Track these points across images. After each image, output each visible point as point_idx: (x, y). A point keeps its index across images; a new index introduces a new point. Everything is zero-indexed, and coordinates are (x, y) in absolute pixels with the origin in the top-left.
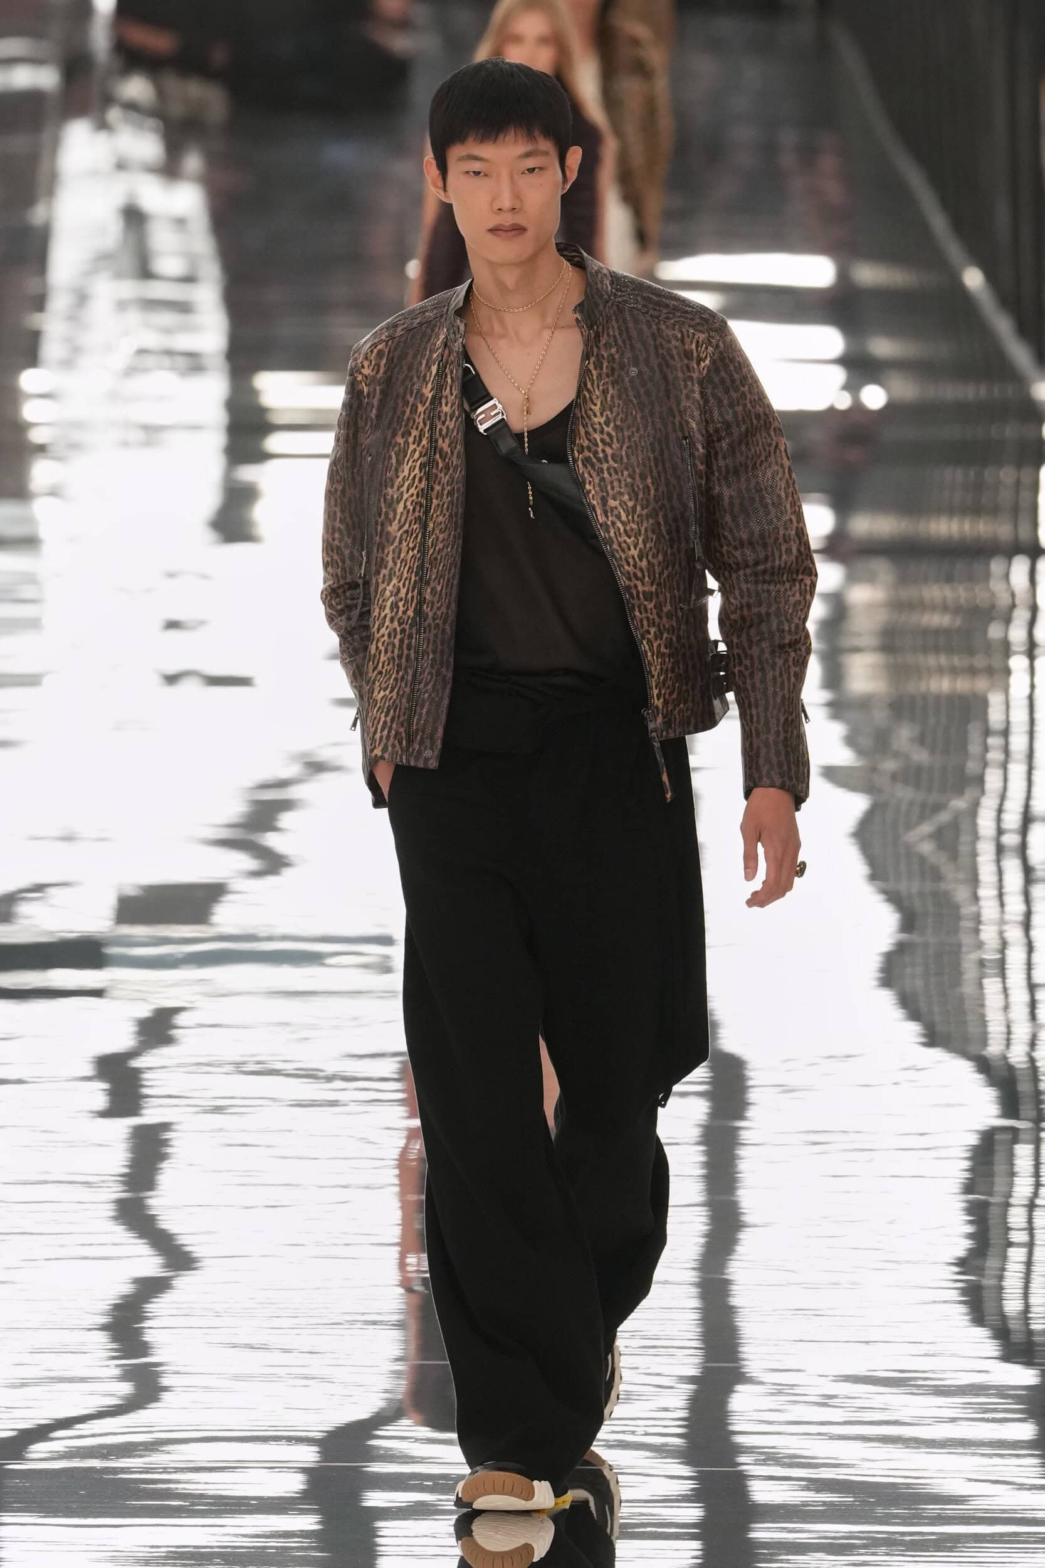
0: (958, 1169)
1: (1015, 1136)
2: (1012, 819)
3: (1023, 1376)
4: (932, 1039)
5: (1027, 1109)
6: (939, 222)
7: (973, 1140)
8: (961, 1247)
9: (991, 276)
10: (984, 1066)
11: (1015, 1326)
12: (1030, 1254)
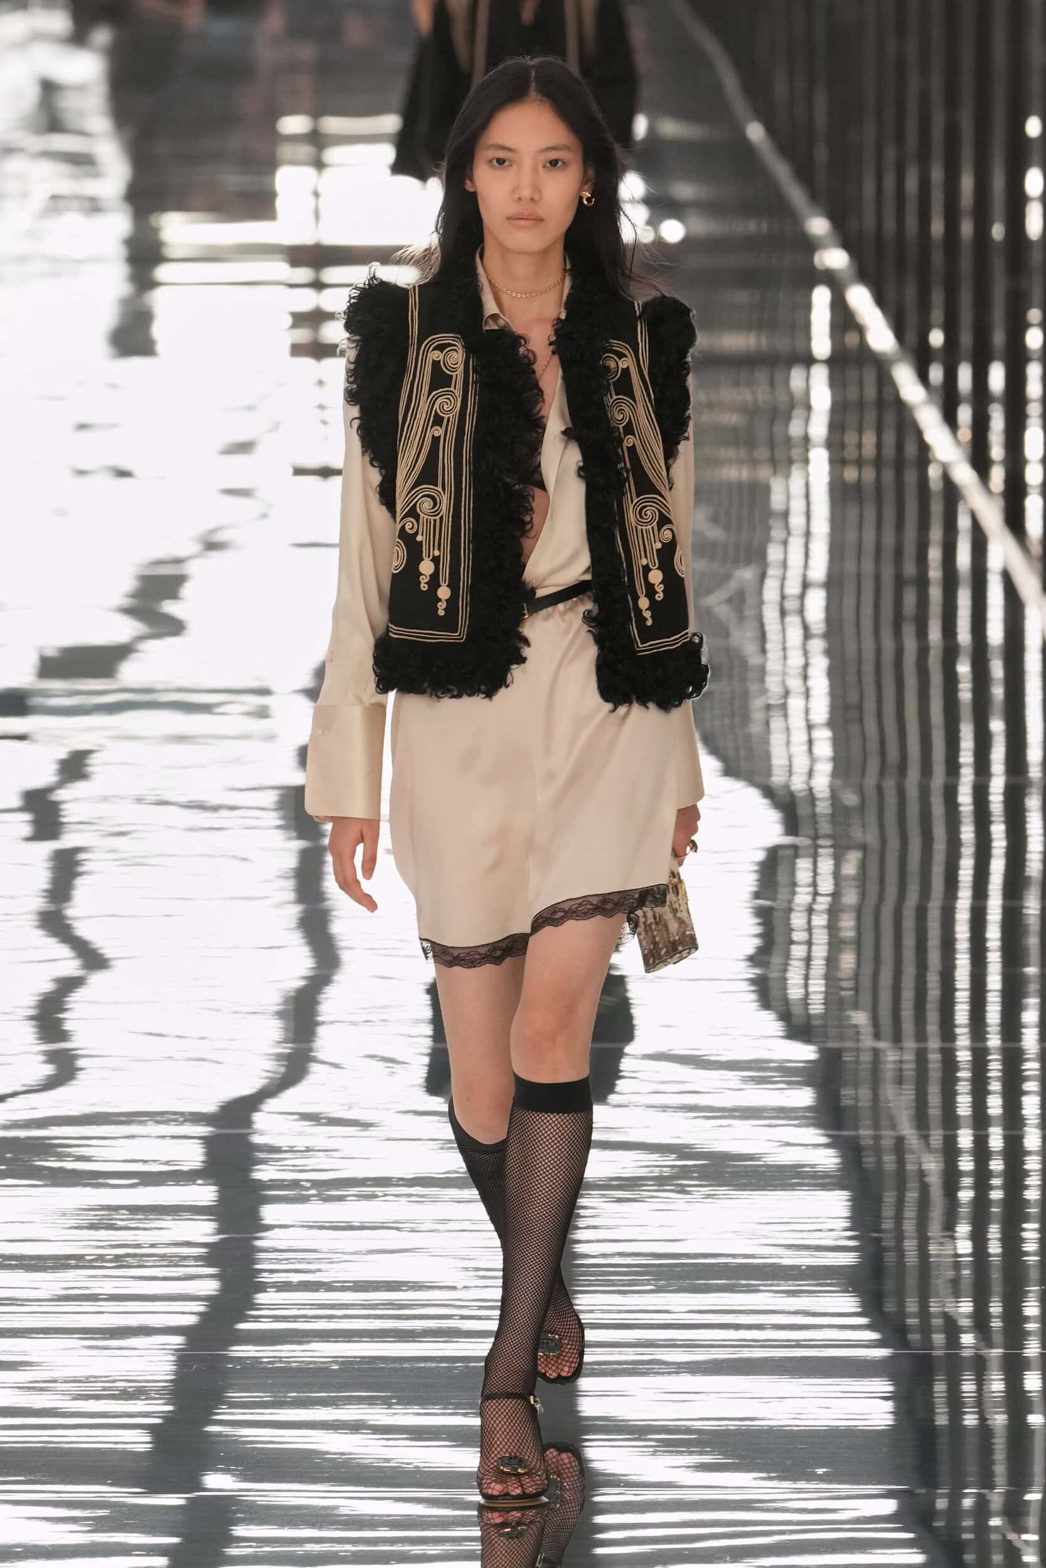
0: (749, 881)
1: (796, 852)
2: (793, 587)
3: (805, 1053)
4: (730, 770)
5: (805, 828)
7: (761, 856)
8: (751, 945)
9: (771, 130)
10: (768, 792)
11: (797, 1010)
12: (809, 951)
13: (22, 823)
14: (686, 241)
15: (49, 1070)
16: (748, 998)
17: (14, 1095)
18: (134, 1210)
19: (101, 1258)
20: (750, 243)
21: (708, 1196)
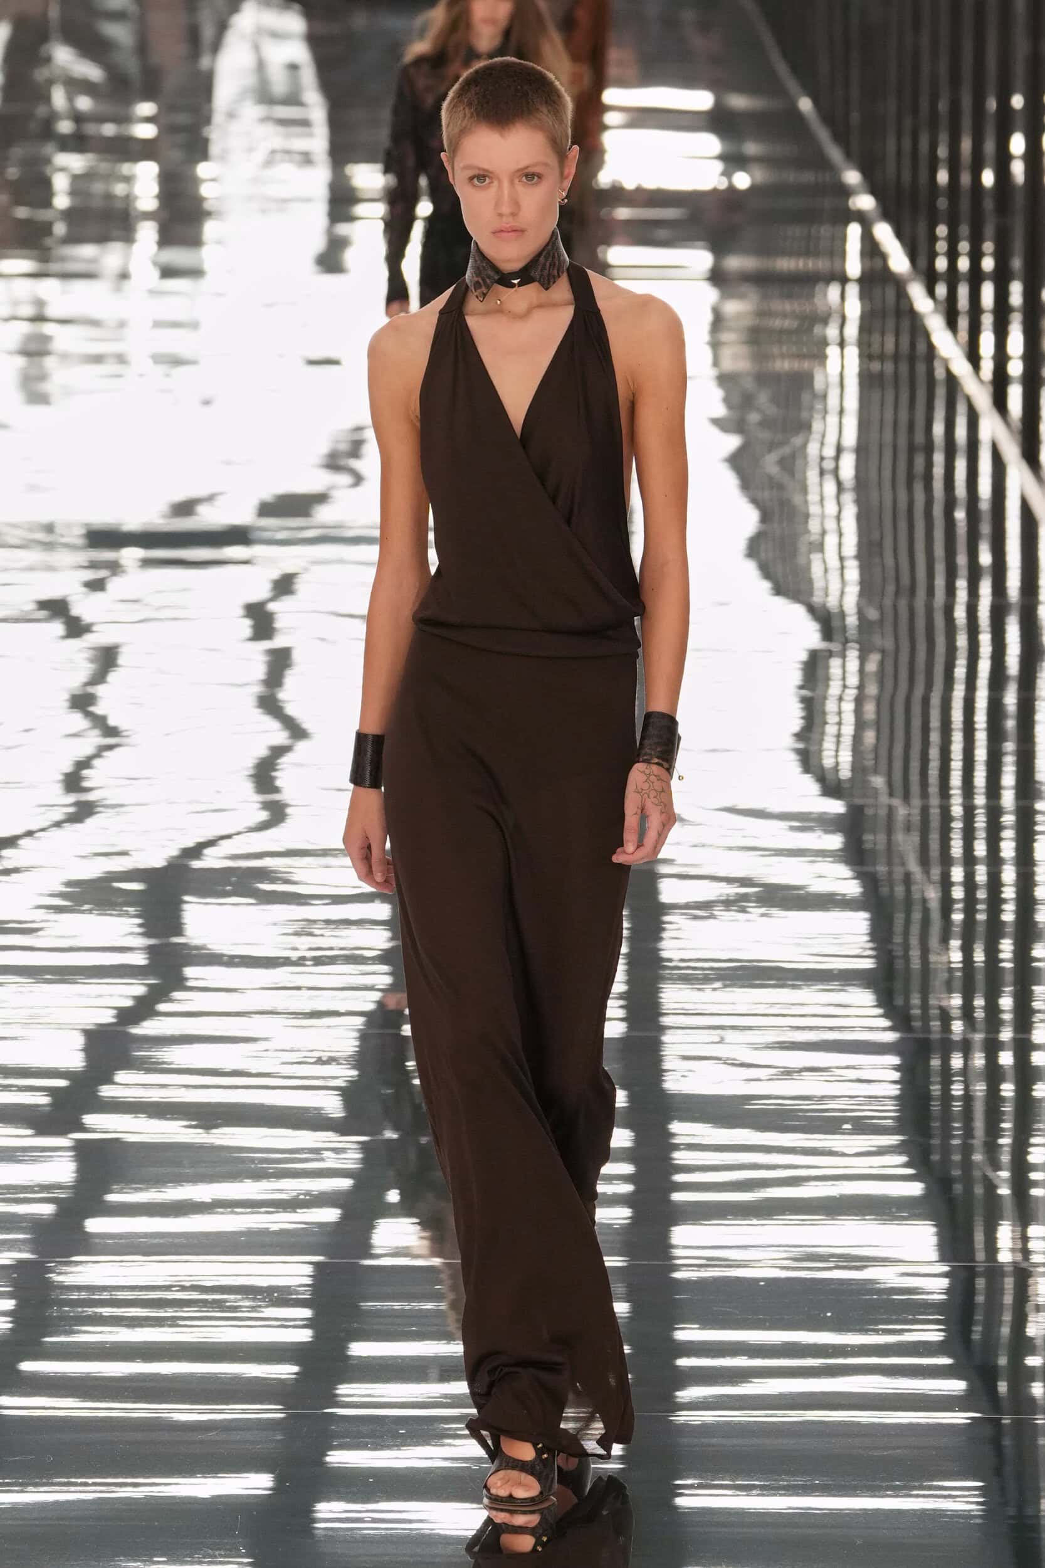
0: (796, 677)
1: (830, 654)
2: (830, 452)
3: (837, 807)
4: (779, 590)
5: (837, 636)
6: (782, 69)
7: (804, 656)
8: (797, 725)
9: (816, 102)
10: (812, 610)
11: (830, 776)
12: (839, 730)
13: (246, 626)
14: (753, 189)
15: (264, 816)
16: (793, 764)
17: (238, 833)
18: (328, 922)
19: (303, 958)
20: (800, 190)
21: (763, 915)
